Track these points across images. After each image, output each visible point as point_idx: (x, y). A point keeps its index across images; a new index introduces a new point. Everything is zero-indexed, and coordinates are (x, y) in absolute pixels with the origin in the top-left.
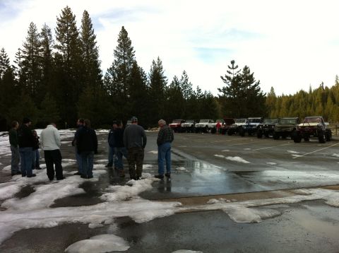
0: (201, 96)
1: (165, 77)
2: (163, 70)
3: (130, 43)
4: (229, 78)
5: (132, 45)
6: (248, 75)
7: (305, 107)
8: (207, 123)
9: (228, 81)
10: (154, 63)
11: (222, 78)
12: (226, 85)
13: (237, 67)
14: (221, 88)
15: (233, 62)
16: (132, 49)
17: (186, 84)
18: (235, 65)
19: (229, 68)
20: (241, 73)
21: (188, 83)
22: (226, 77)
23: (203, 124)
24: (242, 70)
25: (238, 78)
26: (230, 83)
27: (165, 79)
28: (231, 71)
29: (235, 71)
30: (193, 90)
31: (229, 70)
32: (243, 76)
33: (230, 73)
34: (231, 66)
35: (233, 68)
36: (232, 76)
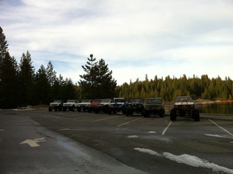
0: (63, 82)
1: (33, 67)
2: (31, 61)
3: (4, 38)
4: (88, 68)
5: (6, 40)
6: (103, 66)
7: (129, 94)
8: (74, 103)
9: (88, 70)
10: (24, 55)
11: (83, 67)
12: (86, 73)
13: (95, 59)
14: (83, 75)
15: (91, 56)
16: (5, 43)
17: (51, 72)
18: (93, 58)
19: (89, 59)
20: (98, 64)
21: (53, 71)
22: (87, 66)
23: (70, 103)
24: (98, 62)
25: (96, 68)
26: (89, 72)
27: (33, 69)
28: (90, 62)
29: (93, 62)
30: (57, 77)
31: (89, 61)
32: (100, 67)
33: (89, 64)
34: (90, 58)
35: (92, 60)
36: (91, 66)
